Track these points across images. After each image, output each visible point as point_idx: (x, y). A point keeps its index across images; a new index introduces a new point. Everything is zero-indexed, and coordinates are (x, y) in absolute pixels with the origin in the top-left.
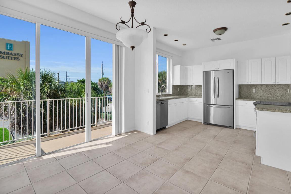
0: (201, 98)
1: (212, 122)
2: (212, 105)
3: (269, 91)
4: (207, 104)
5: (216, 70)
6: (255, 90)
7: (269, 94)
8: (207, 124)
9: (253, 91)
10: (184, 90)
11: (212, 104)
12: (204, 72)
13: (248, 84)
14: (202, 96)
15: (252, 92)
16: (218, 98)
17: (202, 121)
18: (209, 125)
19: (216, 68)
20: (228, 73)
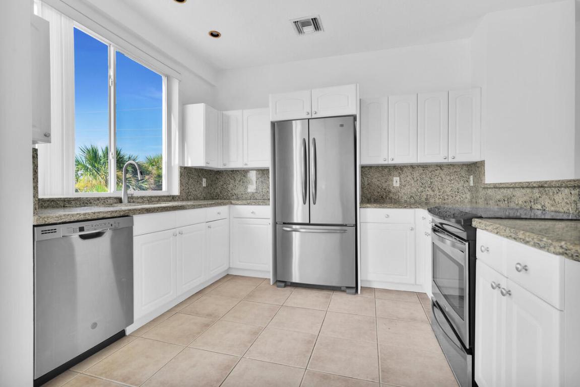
0: (266, 204)
1: (296, 278)
2: (298, 227)
3: (429, 182)
4: (284, 223)
5: (309, 117)
6: (398, 178)
7: (429, 189)
8: (283, 284)
9: (394, 182)
10: (221, 183)
11: (295, 221)
12: (273, 124)
13: (386, 163)
14: (269, 199)
15: (393, 184)
16: (314, 203)
17: (270, 276)
18: (288, 286)
19: (310, 112)
20: (342, 126)
